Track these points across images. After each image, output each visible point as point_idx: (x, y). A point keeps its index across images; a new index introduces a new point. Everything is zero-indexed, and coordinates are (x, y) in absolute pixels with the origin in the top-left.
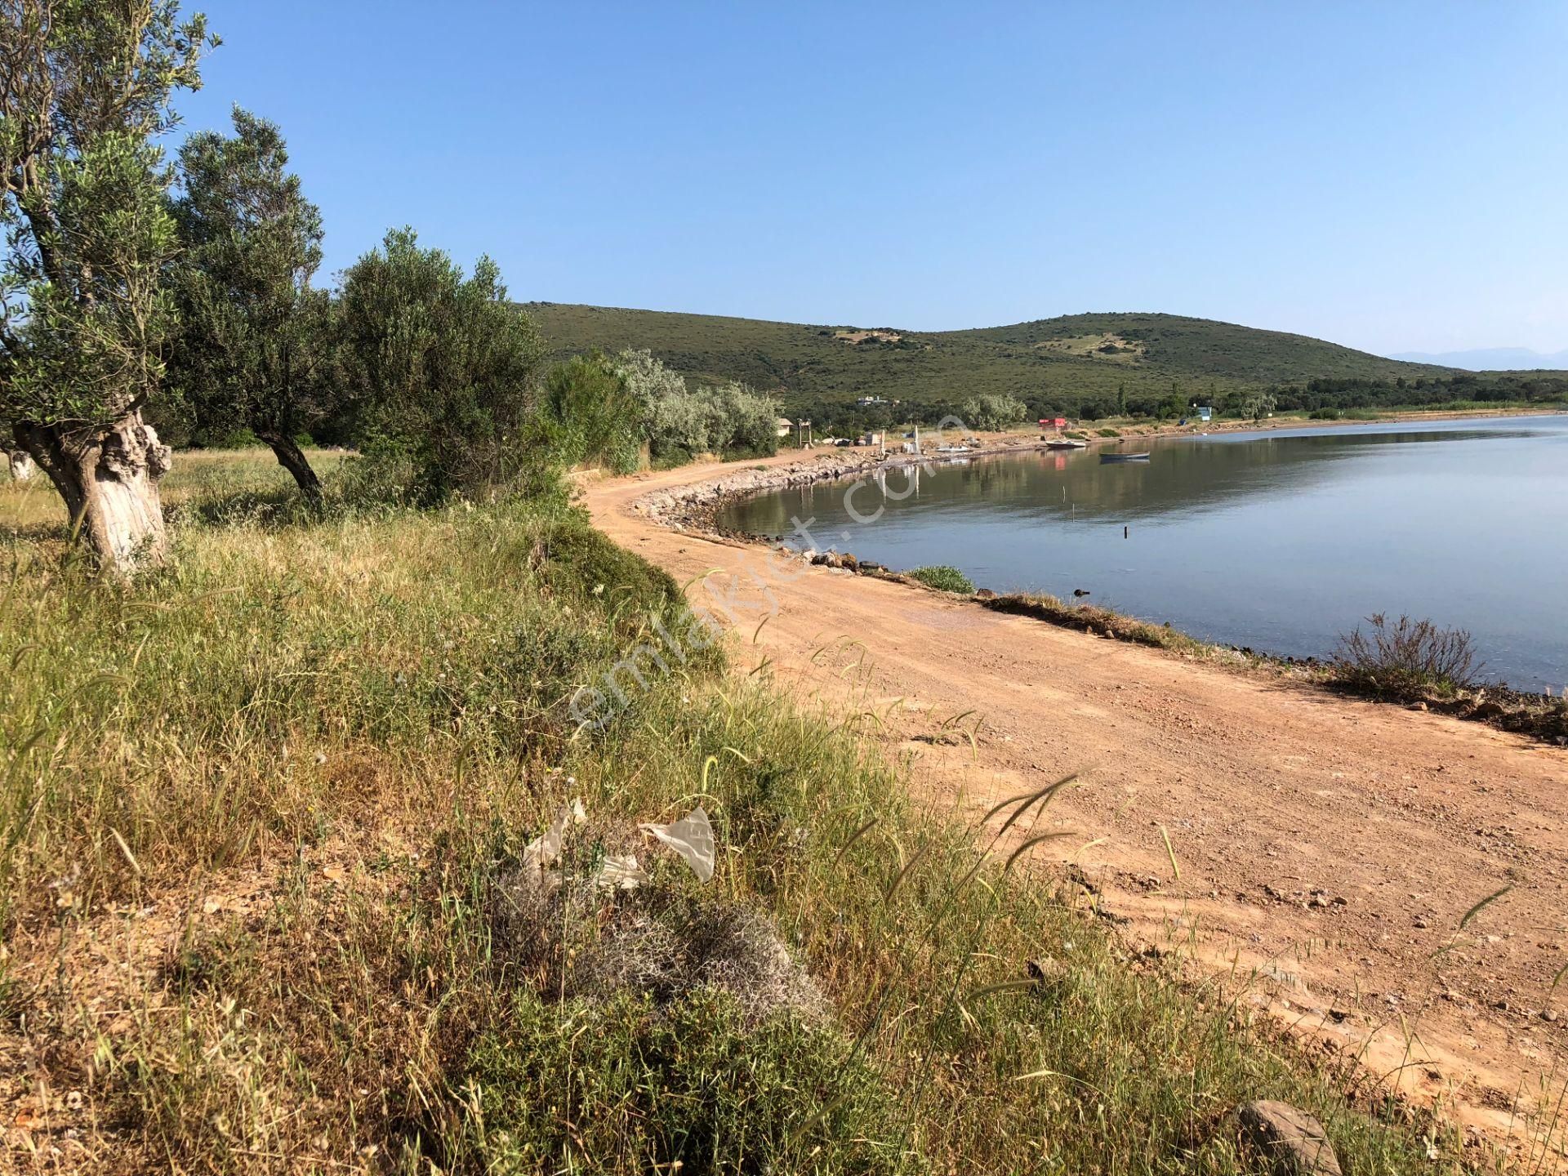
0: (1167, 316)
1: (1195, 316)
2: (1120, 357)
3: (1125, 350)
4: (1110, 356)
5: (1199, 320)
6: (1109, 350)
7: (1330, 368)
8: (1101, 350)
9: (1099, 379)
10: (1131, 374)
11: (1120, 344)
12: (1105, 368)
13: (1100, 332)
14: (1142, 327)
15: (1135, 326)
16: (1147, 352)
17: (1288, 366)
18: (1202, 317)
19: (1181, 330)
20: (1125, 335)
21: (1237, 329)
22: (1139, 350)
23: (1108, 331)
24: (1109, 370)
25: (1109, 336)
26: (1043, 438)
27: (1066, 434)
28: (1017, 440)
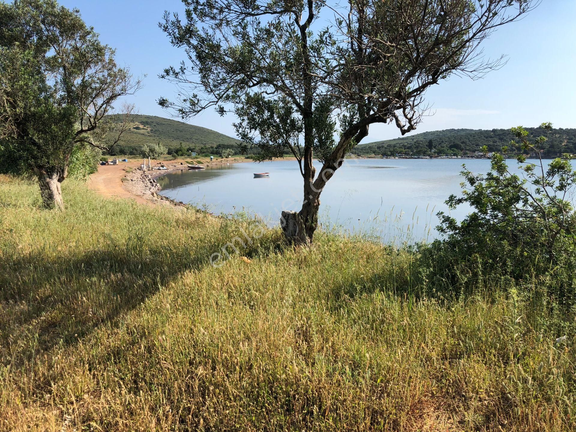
0: (158, 117)
2: (142, 131)
3: (143, 129)
4: (137, 131)
6: (137, 128)
8: (134, 128)
10: (149, 138)
11: (141, 126)
12: (138, 135)
13: (134, 121)
14: (149, 121)
15: (145, 120)
16: (152, 130)
17: (203, 139)
19: (164, 123)
20: (142, 123)
22: (149, 129)
23: (136, 121)
24: (140, 136)
25: (137, 123)
26: (182, 164)
27: (187, 162)
28: (174, 164)
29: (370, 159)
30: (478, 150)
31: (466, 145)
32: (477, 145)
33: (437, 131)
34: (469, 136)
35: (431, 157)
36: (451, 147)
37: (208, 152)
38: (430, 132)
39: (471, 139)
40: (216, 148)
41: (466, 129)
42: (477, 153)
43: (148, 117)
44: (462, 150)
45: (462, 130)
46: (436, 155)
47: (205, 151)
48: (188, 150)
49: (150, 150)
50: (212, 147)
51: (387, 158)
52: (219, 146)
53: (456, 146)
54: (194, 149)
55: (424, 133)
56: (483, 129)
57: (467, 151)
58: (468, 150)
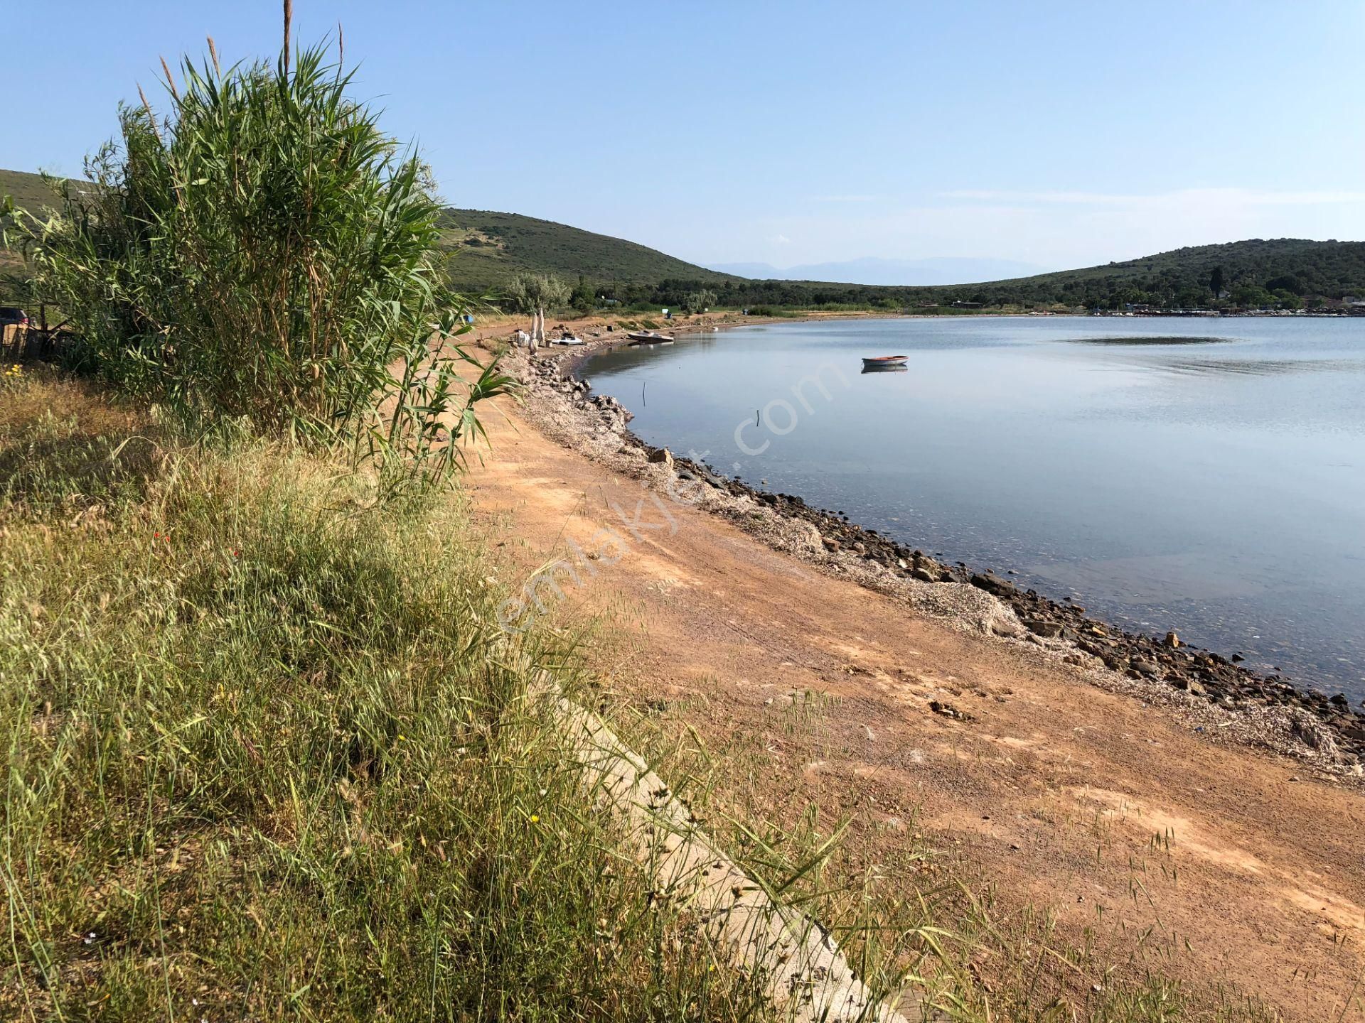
0: (520, 217)
1: (544, 219)
2: (484, 250)
3: (487, 244)
4: (474, 248)
5: (547, 222)
6: (474, 243)
7: (656, 270)
8: (467, 242)
9: (474, 269)
10: (501, 266)
11: (483, 239)
12: (477, 259)
13: (465, 226)
14: (501, 225)
15: (492, 223)
16: (507, 247)
17: (624, 267)
18: (551, 220)
19: (533, 229)
20: (485, 230)
21: (579, 232)
22: (500, 245)
23: (471, 226)
24: (480, 261)
25: (472, 230)
26: (610, 329)
27: (622, 325)
28: (593, 330)
29: (1060, 317)
30: (1349, 295)
31: (1310, 279)
32: (1342, 281)
33: (1215, 246)
34: (1315, 258)
35: (1224, 313)
36: (1270, 287)
37: (646, 299)
38: (1194, 249)
39: (1322, 264)
40: (660, 289)
41: (1294, 240)
42: (1346, 302)
43: (498, 216)
44: (1301, 293)
45: (1283, 241)
46: (1235, 307)
47: (638, 295)
48: (598, 295)
49: (528, 290)
50: (650, 288)
51: (1104, 314)
52: (664, 286)
53: (1285, 283)
54: (611, 291)
55: (1179, 251)
56: (1339, 241)
57: (1319, 298)
58: (1321, 293)
